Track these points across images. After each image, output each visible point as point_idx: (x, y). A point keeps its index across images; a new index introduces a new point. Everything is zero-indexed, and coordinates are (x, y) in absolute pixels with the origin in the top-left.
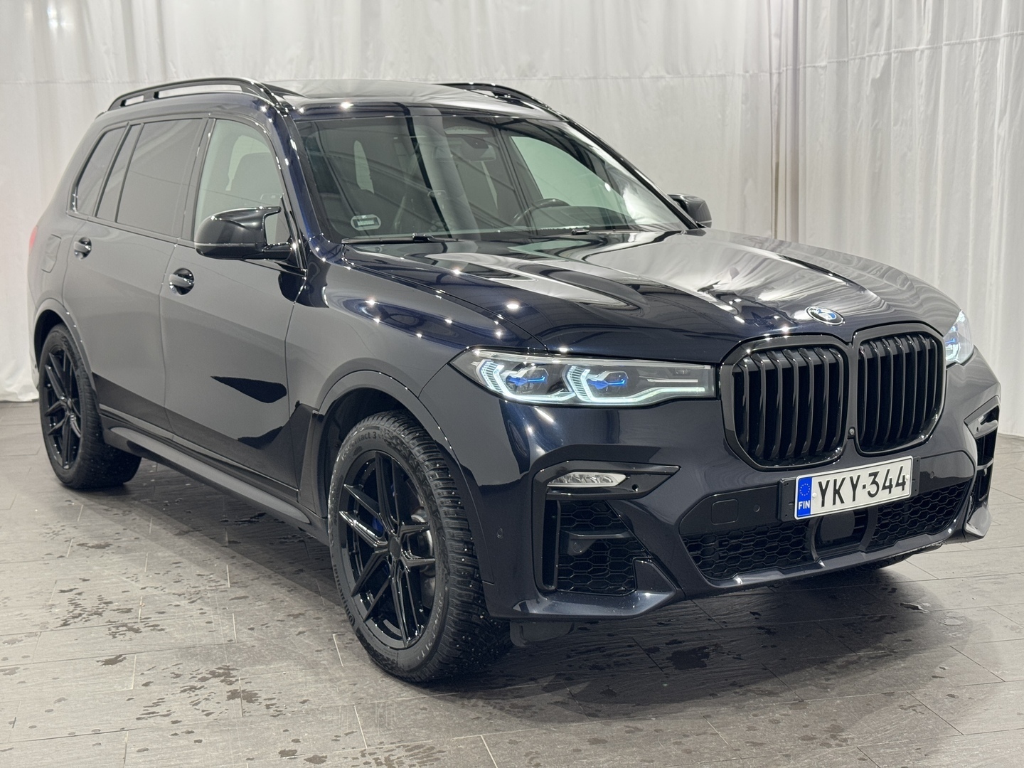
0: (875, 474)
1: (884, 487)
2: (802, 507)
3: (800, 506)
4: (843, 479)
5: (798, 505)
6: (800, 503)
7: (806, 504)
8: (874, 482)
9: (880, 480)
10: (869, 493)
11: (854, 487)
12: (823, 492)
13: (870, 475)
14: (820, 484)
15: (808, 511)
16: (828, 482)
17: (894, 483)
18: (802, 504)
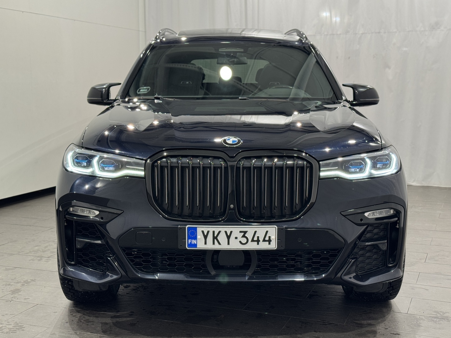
0: (245, 232)
1: (253, 240)
2: (191, 243)
3: (189, 242)
4: (220, 232)
5: (188, 241)
6: (189, 240)
7: (194, 242)
8: (244, 236)
9: (250, 235)
10: (240, 242)
11: (228, 237)
12: (206, 237)
13: (241, 232)
14: (203, 232)
15: (195, 245)
16: (208, 232)
17: (261, 239)
18: (191, 241)
